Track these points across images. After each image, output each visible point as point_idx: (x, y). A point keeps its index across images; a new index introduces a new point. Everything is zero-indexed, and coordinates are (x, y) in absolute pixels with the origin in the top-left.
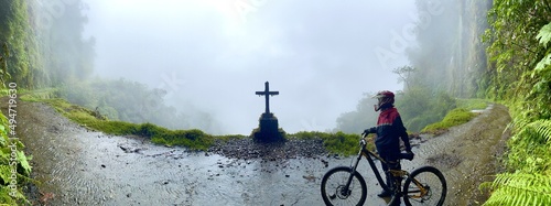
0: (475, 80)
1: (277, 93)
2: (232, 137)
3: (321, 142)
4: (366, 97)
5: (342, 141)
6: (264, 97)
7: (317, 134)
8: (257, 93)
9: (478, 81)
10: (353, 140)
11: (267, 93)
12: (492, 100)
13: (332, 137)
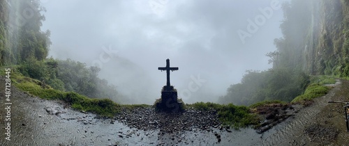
0: (323, 61)
1: (177, 69)
2: (137, 107)
3: (215, 113)
4: (248, 73)
5: (233, 113)
6: (165, 71)
7: (212, 105)
8: (159, 69)
9: (325, 62)
10: (241, 112)
11: (168, 69)
12: (338, 76)
13: (225, 109)
